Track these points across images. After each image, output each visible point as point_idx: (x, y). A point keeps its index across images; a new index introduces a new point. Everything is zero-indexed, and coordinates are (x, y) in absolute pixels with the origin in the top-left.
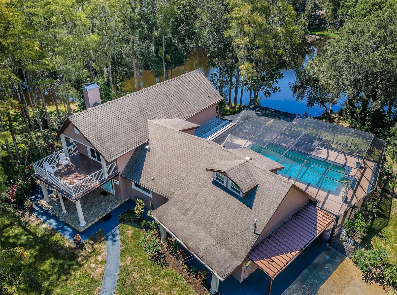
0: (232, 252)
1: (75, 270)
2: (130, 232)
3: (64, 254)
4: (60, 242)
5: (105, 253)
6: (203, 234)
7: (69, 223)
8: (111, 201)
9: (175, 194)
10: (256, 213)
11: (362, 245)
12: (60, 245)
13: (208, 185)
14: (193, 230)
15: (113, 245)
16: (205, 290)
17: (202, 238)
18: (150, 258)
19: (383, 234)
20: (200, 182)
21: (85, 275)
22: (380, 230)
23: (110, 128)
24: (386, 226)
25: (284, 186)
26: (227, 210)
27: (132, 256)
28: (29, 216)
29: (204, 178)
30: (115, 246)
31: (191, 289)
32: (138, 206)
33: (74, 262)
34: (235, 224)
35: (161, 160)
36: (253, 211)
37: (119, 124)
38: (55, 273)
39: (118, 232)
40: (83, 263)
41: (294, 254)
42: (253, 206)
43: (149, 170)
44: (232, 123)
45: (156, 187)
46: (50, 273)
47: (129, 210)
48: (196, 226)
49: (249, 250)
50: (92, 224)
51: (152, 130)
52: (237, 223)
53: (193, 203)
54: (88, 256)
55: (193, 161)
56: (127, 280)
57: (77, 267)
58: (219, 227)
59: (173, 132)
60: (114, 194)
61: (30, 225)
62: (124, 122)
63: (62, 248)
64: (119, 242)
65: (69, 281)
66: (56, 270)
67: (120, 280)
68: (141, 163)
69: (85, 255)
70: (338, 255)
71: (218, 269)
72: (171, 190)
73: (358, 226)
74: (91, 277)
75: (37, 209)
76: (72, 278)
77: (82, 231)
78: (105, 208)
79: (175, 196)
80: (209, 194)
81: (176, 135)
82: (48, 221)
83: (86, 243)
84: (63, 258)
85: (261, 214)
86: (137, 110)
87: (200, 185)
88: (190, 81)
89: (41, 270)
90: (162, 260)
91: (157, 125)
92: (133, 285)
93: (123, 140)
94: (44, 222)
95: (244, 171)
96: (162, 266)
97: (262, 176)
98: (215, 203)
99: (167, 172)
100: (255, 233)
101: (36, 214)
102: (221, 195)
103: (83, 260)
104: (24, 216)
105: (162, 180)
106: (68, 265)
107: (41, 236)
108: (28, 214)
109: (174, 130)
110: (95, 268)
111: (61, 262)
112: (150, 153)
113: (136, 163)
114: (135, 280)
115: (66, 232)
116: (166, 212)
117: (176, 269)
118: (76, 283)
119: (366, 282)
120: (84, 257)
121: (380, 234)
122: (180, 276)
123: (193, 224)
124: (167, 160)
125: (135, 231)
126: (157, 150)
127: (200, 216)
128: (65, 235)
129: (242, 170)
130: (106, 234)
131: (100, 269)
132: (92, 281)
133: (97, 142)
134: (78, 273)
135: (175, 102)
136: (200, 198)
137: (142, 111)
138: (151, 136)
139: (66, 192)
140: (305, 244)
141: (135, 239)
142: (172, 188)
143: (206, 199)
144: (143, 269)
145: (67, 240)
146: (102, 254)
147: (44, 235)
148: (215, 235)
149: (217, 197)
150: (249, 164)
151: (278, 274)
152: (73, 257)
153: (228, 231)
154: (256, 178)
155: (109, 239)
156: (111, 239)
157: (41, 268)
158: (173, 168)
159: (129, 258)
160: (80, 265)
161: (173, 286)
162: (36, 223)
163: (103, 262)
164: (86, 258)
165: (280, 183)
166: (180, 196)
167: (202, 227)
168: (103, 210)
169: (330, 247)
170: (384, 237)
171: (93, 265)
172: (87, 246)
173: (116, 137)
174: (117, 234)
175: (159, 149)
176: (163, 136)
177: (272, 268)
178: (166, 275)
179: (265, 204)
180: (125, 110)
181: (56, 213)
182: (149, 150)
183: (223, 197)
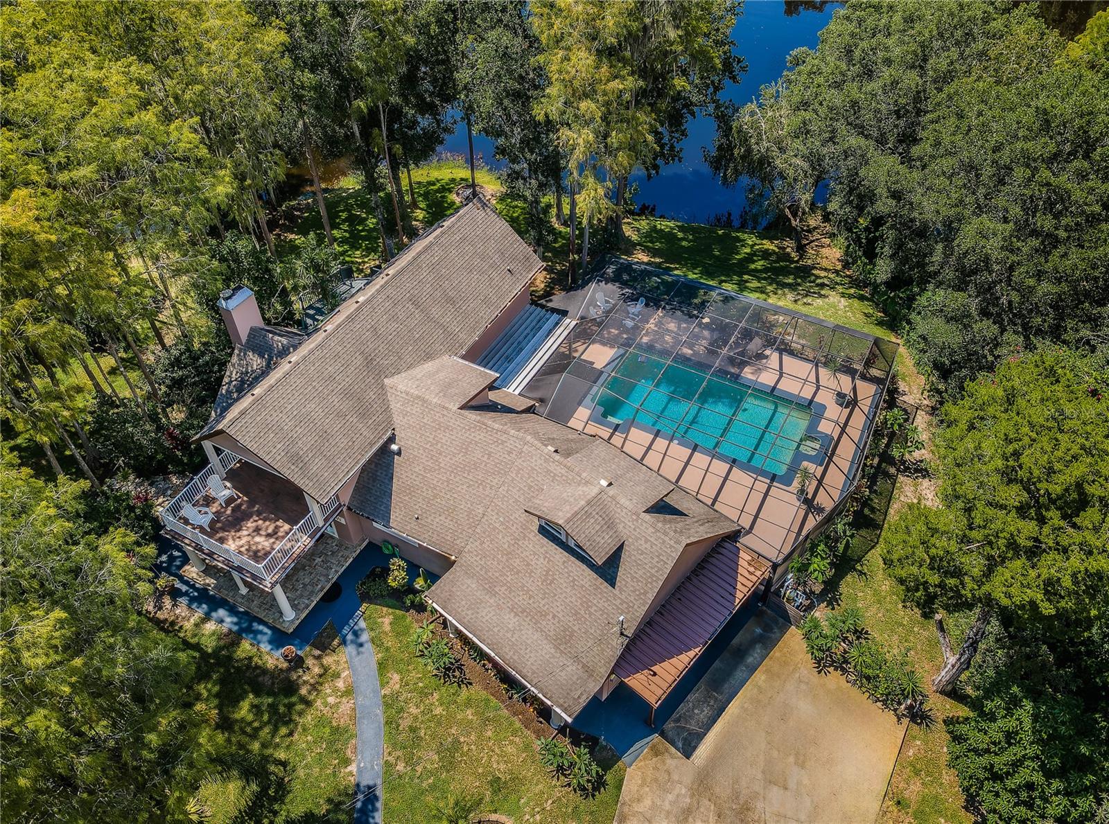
0: (584, 666)
1: (300, 714)
2: (387, 621)
3: (269, 683)
4: (255, 659)
5: (347, 673)
6: (530, 632)
7: (261, 616)
8: (333, 553)
9: (466, 550)
10: (623, 597)
11: (822, 597)
12: (257, 667)
13: (531, 536)
14: (510, 626)
15: (359, 653)
16: (541, 722)
17: (529, 642)
18: (435, 672)
19: (865, 567)
20: (514, 528)
21: (321, 722)
22: (859, 560)
23: (311, 425)
24: (873, 547)
25: (671, 547)
26: (570, 588)
27: (399, 672)
28: (173, 606)
29: (522, 520)
30: (365, 656)
31: (518, 725)
32: (396, 573)
33: (294, 699)
34: (587, 616)
35: (428, 475)
36: (616, 592)
37: (327, 410)
38: (266, 724)
39: (362, 624)
40: (311, 697)
41: (691, 654)
42: (618, 584)
43: (407, 498)
44: (568, 321)
45: (426, 536)
46: (256, 724)
47: (374, 569)
48: (514, 617)
49: (613, 664)
50: (307, 612)
51: (398, 405)
52: (590, 614)
53: (504, 571)
54: (317, 683)
55: (496, 481)
56: (400, 721)
57: (302, 707)
58: (557, 620)
59: (445, 413)
60: (336, 535)
61: (181, 627)
62: (336, 400)
63: (264, 671)
64: (369, 647)
65: (296, 736)
66: (266, 717)
67: (388, 723)
68: (386, 481)
69: (312, 681)
70: (776, 623)
71: (561, 701)
72: (458, 542)
73: (815, 571)
74: (335, 724)
75: (184, 588)
76: (300, 729)
77: (291, 630)
78: (325, 572)
79: (467, 555)
80: (535, 554)
81: (453, 421)
82: (214, 614)
83: (306, 656)
84: (270, 693)
85: (632, 599)
86: (359, 363)
87: (516, 535)
88: (463, 239)
89: (237, 721)
90: (457, 673)
91: (407, 394)
92: (413, 729)
93: (342, 445)
94: (207, 618)
95: (597, 516)
96: (459, 686)
97: (630, 524)
98: (547, 572)
99: (444, 503)
100: (622, 634)
101: (183, 601)
102: (557, 557)
103: (309, 693)
104: (160, 608)
105: (437, 520)
106: (285, 705)
107: (214, 651)
108: (167, 602)
109: (447, 409)
110: (337, 705)
111: (270, 700)
112: (401, 459)
113: (374, 481)
114: (416, 718)
115: (259, 637)
116: (454, 589)
117: (486, 689)
118: (309, 738)
119: (819, 672)
120: (311, 685)
121: (859, 568)
122: (494, 701)
123: (509, 613)
124: (440, 476)
125: (396, 618)
126: (416, 453)
127: (521, 598)
128: (259, 643)
129: (594, 513)
130: (340, 632)
131: (346, 706)
132: (336, 730)
133: (293, 467)
134: (308, 719)
135: (435, 312)
136: (518, 560)
137: (369, 362)
138: (398, 421)
139: (248, 572)
140: (712, 630)
141: (398, 634)
142: (459, 538)
143: (528, 564)
144: (426, 695)
145: (268, 653)
146: (343, 675)
147: (221, 648)
148: (551, 634)
149: (550, 560)
150: (605, 496)
151: (664, 697)
152: (290, 688)
153: (576, 628)
154: (621, 527)
155: (348, 642)
156: (352, 642)
157: (237, 716)
158: (455, 495)
159: (396, 677)
160: (308, 704)
161: (486, 721)
162: (192, 621)
163: (349, 692)
164: (314, 687)
165: (664, 542)
166: (477, 556)
167: (528, 619)
168: (322, 578)
169: (764, 608)
170: (865, 574)
171: (331, 700)
172: (310, 662)
173: (327, 444)
174: (362, 630)
175: (421, 452)
176: (425, 421)
177: (653, 687)
178: (468, 703)
179: (638, 581)
180: (333, 371)
181: (227, 595)
182: (399, 453)
183: (561, 561)
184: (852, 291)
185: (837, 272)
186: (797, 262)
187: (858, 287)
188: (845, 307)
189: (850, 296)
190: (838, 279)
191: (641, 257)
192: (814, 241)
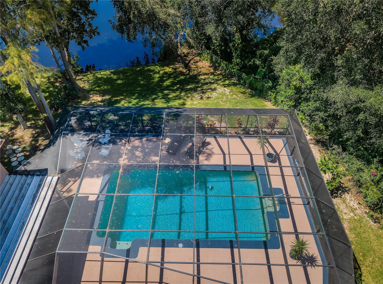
184: (227, 82)
185: (212, 74)
186: (189, 74)
187: (229, 79)
188: (230, 92)
189: (229, 85)
190: (216, 77)
191: (96, 98)
192: (190, 60)
